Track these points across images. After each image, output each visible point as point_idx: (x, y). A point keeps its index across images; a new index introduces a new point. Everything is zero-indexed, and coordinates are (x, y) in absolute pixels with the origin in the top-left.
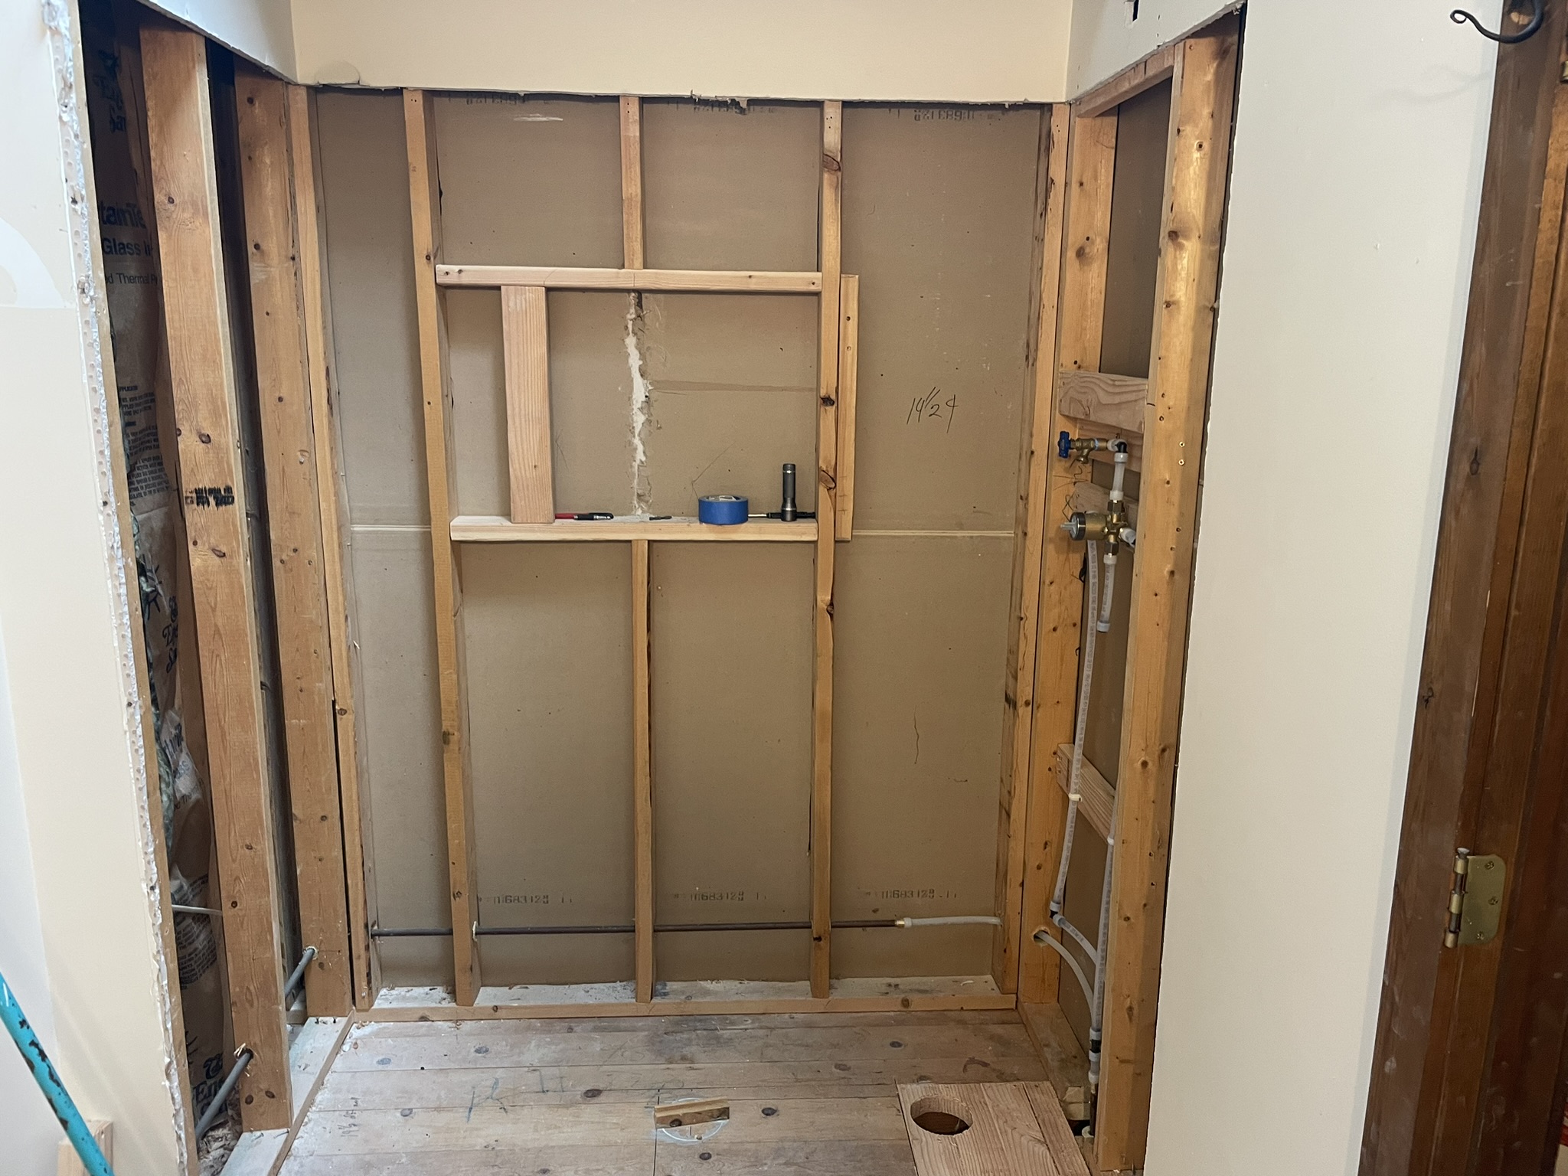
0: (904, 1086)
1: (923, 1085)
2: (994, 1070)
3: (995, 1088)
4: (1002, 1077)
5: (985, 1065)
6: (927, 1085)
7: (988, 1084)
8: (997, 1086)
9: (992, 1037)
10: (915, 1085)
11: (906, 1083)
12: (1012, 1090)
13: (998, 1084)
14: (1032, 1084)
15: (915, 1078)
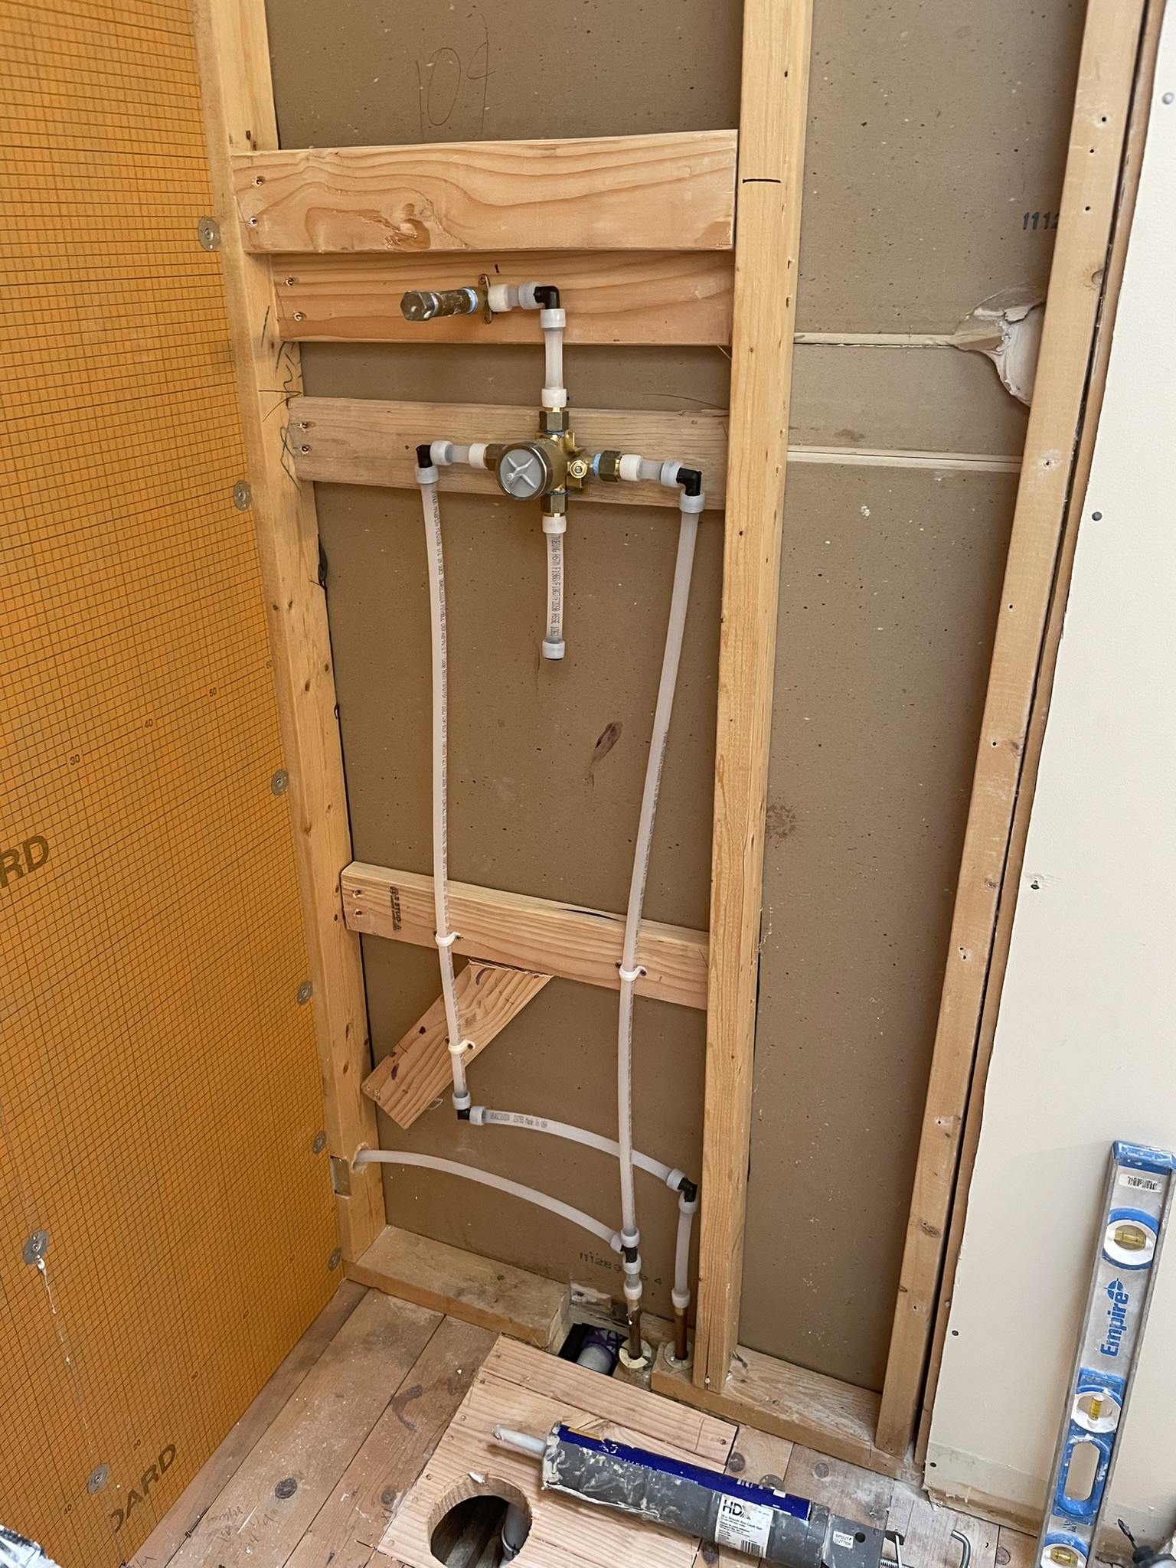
0: (385, 1539)
1: (401, 1509)
2: (434, 1387)
3: (470, 1412)
4: (458, 1387)
5: (417, 1392)
6: (407, 1502)
7: (457, 1416)
8: (468, 1407)
9: (368, 1344)
10: (395, 1522)
11: (383, 1533)
12: (486, 1391)
13: (465, 1401)
14: (490, 1359)
15: (379, 1508)
